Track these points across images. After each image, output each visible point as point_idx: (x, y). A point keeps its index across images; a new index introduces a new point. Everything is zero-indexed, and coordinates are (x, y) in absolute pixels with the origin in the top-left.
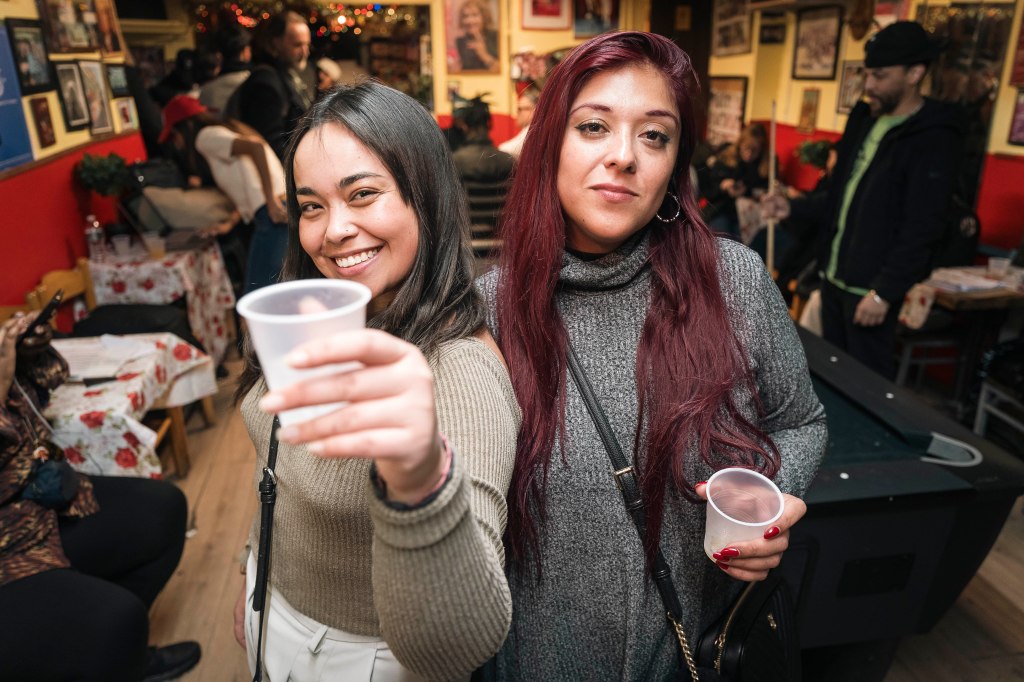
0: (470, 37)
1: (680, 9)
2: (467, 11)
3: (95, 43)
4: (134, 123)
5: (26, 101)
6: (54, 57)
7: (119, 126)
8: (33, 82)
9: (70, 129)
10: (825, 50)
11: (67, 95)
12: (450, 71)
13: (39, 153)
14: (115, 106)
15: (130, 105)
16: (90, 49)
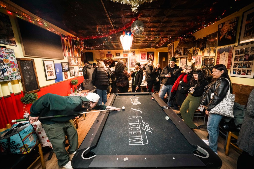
0: (133, 62)
1: (163, 58)
2: (132, 59)
3: (77, 65)
4: (83, 75)
5: (63, 73)
6: (69, 67)
7: (80, 75)
8: (65, 70)
9: (71, 76)
10: (185, 64)
11: (71, 72)
12: (130, 67)
13: (64, 79)
14: (80, 73)
15: (82, 73)
16: (76, 66)
